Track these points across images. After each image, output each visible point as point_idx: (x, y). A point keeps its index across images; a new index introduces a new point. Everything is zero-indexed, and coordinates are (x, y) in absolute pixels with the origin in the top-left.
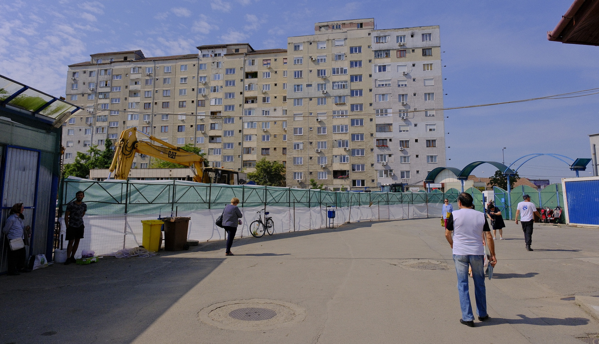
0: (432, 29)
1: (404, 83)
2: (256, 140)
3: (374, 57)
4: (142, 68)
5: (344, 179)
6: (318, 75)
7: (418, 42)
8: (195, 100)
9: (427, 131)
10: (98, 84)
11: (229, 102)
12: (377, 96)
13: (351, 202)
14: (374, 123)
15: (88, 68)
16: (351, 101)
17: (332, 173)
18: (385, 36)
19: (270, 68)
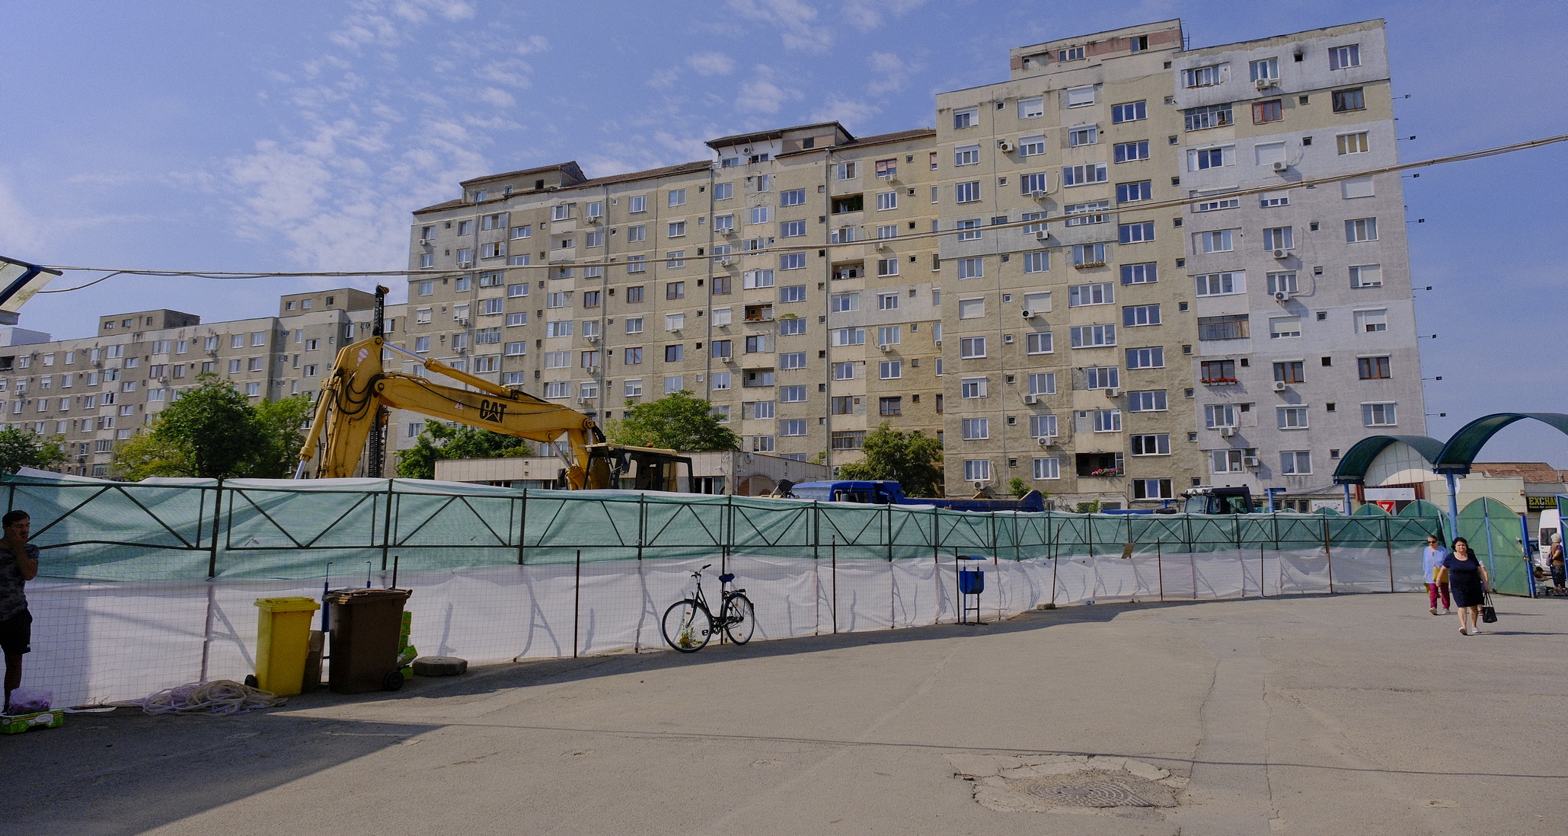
0: (1361, 30)
1: (1278, 195)
2: (865, 376)
3: (1184, 128)
4: (578, 206)
5: (1109, 478)
6: (1025, 189)
7: (1318, 72)
8: (705, 277)
9: (1360, 332)
10: (479, 250)
11: (792, 277)
12: (1199, 238)
13: (1057, 544)
14: (1191, 316)
15: (456, 215)
16: (1119, 255)
17: (1074, 460)
18: (1216, 66)
19: (894, 182)
